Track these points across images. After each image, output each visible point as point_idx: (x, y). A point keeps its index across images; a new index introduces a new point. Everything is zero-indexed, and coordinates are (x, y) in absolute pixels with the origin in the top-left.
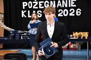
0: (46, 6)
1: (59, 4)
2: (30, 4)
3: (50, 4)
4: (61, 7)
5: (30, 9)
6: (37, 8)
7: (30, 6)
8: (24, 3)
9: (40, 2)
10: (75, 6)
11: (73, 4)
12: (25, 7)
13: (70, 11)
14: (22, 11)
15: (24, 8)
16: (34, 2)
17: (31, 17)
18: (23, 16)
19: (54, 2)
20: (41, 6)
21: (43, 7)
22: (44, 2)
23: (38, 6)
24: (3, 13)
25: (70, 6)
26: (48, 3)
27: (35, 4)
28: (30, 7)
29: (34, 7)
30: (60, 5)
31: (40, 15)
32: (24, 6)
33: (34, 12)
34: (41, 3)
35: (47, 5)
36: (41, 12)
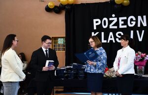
0: (131, 24)
2: (105, 21)
3: (137, 21)
5: (104, 30)
6: (116, 27)
7: (105, 25)
8: (95, 20)
9: (121, 19)
12: (97, 26)
15: (95, 28)
16: (111, 19)
17: (105, 41)
19: (145, 17)
20: (122, 25)
21: (125, 26)
22: (127, 18)
23: (117, 24)
24: (65, 36)
26: (134, 19)
27: (113, 21)
28: (105, 27)
29: (111, 27)
32: (95, 25)
33: (111, 34)
34: (122, 20)
35: (132, 22)
36: (122, 34)
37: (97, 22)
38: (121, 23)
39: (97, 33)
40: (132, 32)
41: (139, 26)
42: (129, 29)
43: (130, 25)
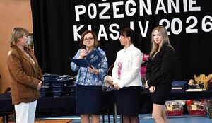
0: (131, 12)
1: (161, 6)
2: (92, 8)
3: (138, 7)
4: (165, 12)
5: (91, 22)
6: (108, 17)
7: (92, 13)
8: (77, 8)
9: (115, 4)
10: (199, 9)
11: (194, 6)
12: (80, 16)
13: (188, 21)
14: (75, 27)
15: (78, 19)
16: (100, 5)
18: (76, 39)
19: (149, 2)
20: (118, 13)
21: (122, 16)
22: (125, 3)
23: (110, 12)
24: (32, 32)
25: (185, 10)
26: (134, 4)
27: (104, 7)
28: (92, 17)
29: (101, 17)
30: (163, 8)
31: (115, 35)
32: (78, 14)
34: (117, 7)
35: (132, 9)
36: (118, 27)
37: (80, 10)
38: (116, 10)
39: (81, 27)
40: (132, 24)
41: (141, 14)
42: (128, 19)
43: (129, 14)
